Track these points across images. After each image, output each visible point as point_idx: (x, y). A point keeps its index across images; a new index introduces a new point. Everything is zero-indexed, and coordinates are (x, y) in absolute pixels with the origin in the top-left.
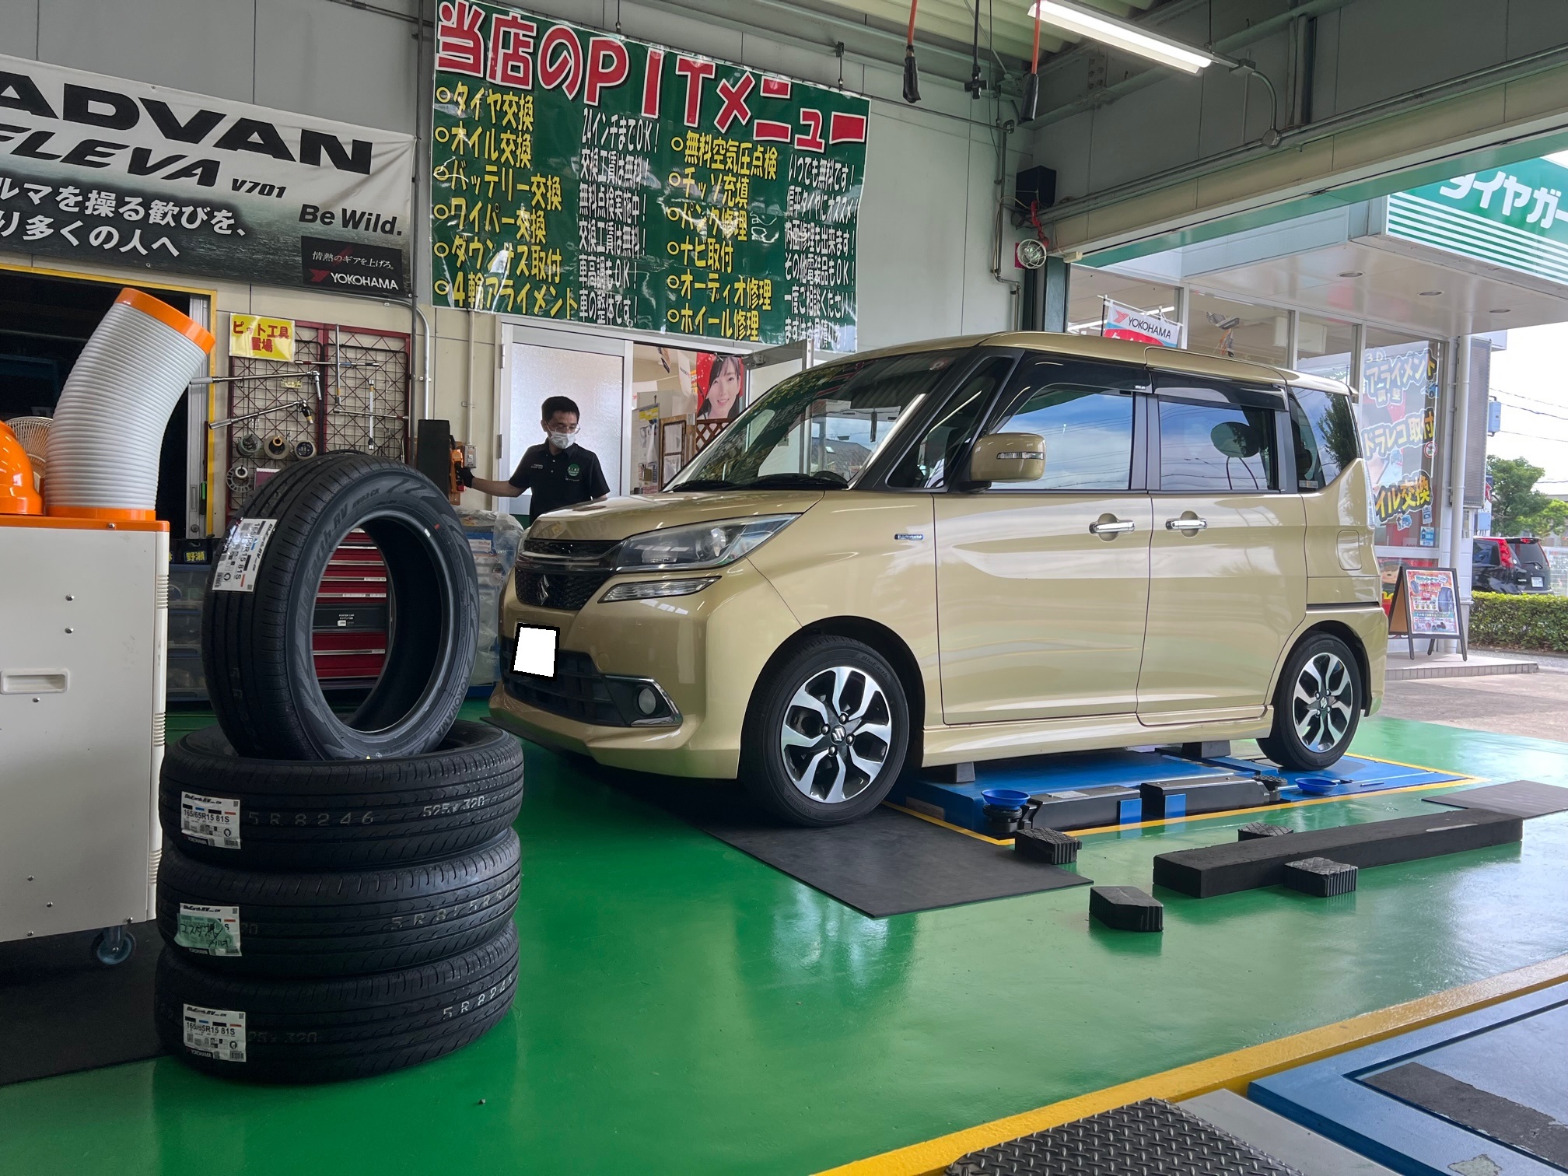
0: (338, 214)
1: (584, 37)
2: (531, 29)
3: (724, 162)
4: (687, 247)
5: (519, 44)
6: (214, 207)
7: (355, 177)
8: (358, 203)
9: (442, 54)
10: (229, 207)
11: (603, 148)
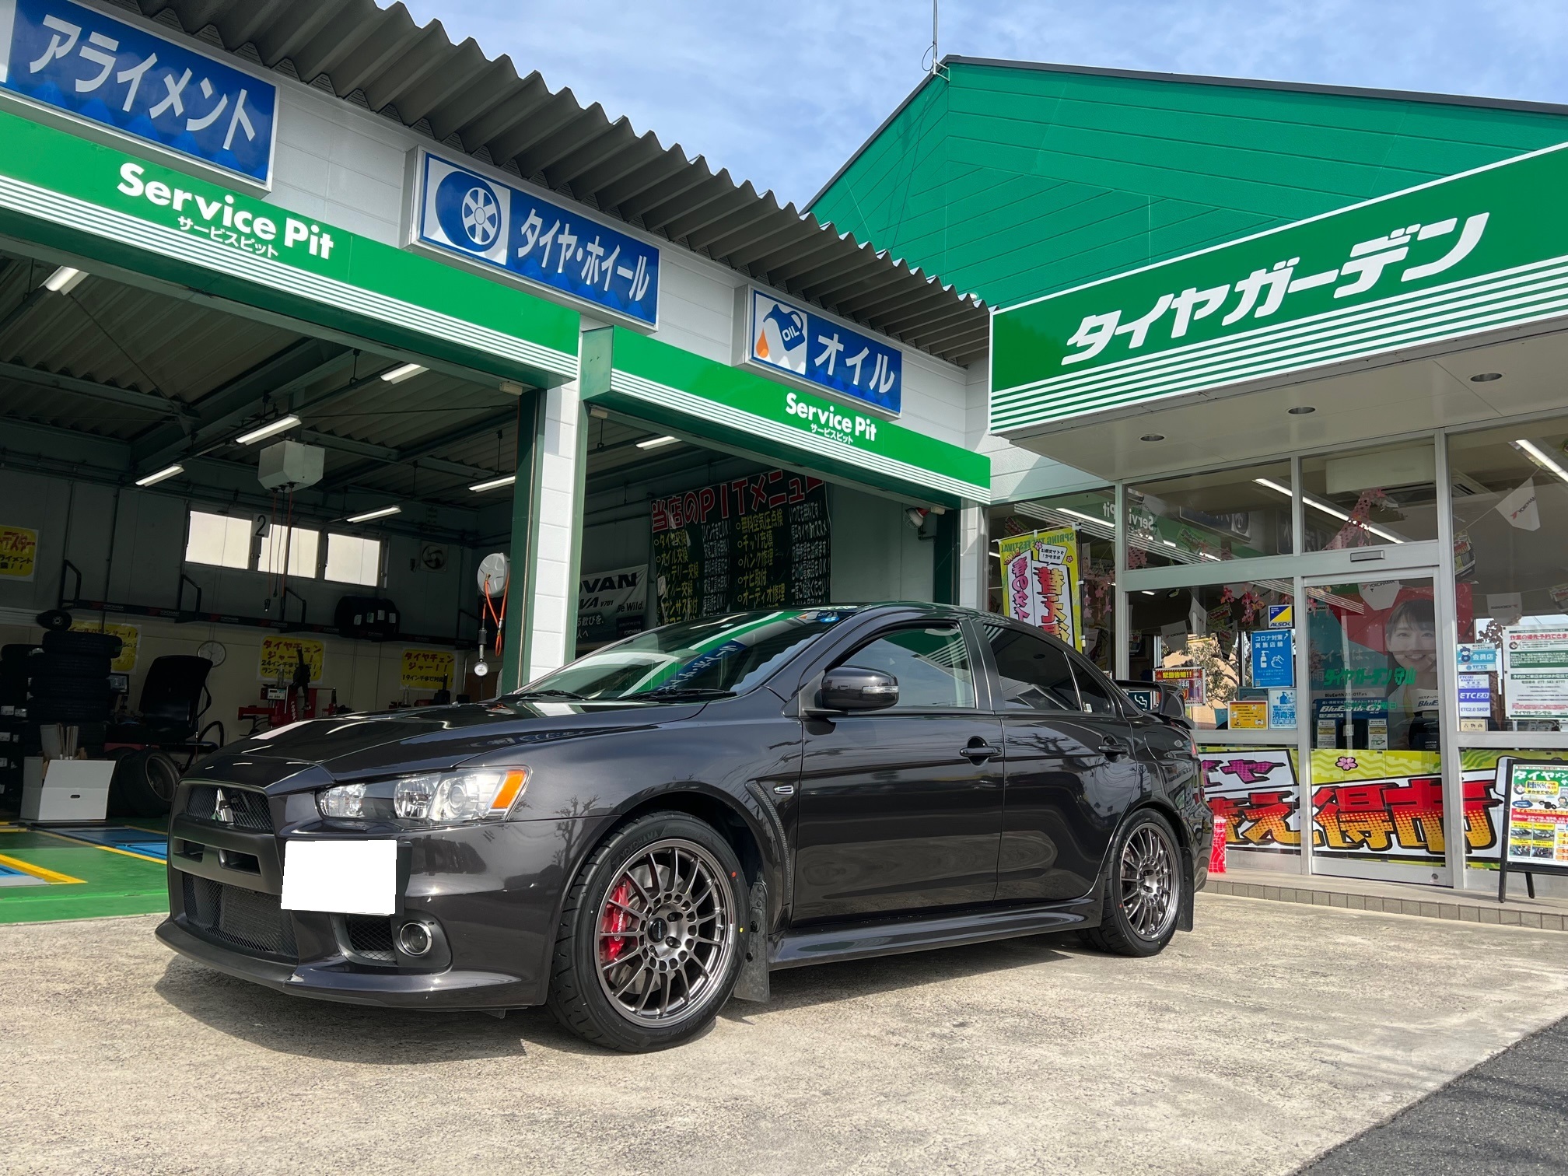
0: (625, 606)
1: (697, 493)
2: (679, 500)
3: (759, 526)
4: (746, 578)
5: (678, 507)
6: (595, 614)
7: (632, 588)
8: (631, 601)
9: (655, 525)
10: (600, 614)
11: (710, 541)
